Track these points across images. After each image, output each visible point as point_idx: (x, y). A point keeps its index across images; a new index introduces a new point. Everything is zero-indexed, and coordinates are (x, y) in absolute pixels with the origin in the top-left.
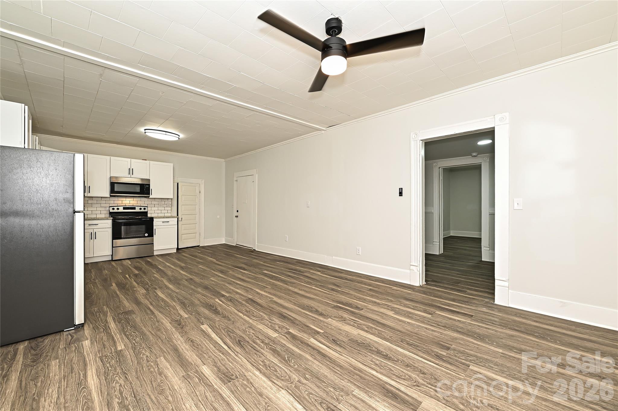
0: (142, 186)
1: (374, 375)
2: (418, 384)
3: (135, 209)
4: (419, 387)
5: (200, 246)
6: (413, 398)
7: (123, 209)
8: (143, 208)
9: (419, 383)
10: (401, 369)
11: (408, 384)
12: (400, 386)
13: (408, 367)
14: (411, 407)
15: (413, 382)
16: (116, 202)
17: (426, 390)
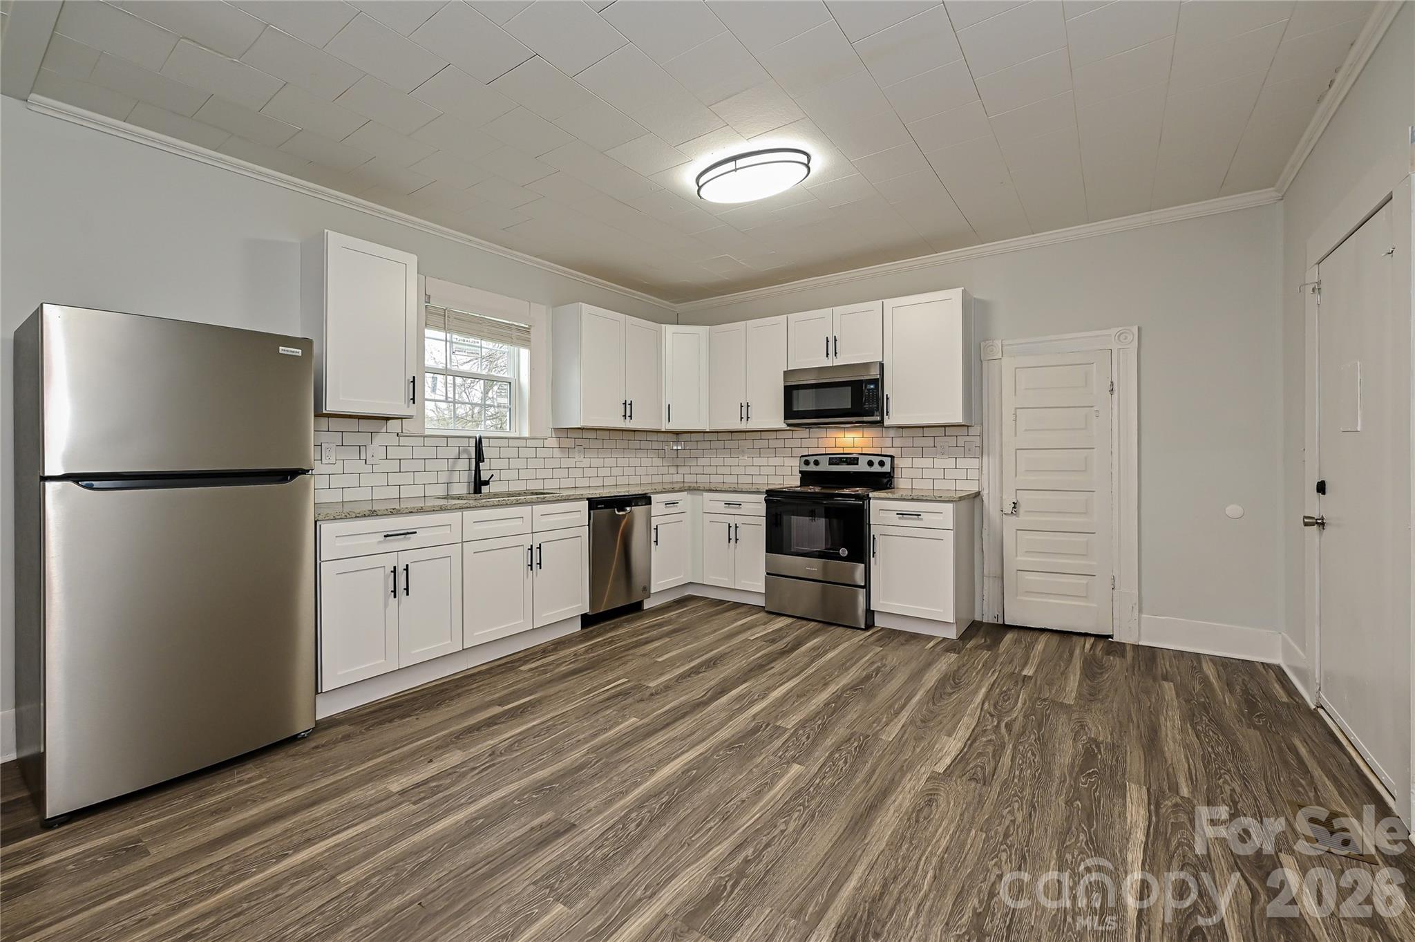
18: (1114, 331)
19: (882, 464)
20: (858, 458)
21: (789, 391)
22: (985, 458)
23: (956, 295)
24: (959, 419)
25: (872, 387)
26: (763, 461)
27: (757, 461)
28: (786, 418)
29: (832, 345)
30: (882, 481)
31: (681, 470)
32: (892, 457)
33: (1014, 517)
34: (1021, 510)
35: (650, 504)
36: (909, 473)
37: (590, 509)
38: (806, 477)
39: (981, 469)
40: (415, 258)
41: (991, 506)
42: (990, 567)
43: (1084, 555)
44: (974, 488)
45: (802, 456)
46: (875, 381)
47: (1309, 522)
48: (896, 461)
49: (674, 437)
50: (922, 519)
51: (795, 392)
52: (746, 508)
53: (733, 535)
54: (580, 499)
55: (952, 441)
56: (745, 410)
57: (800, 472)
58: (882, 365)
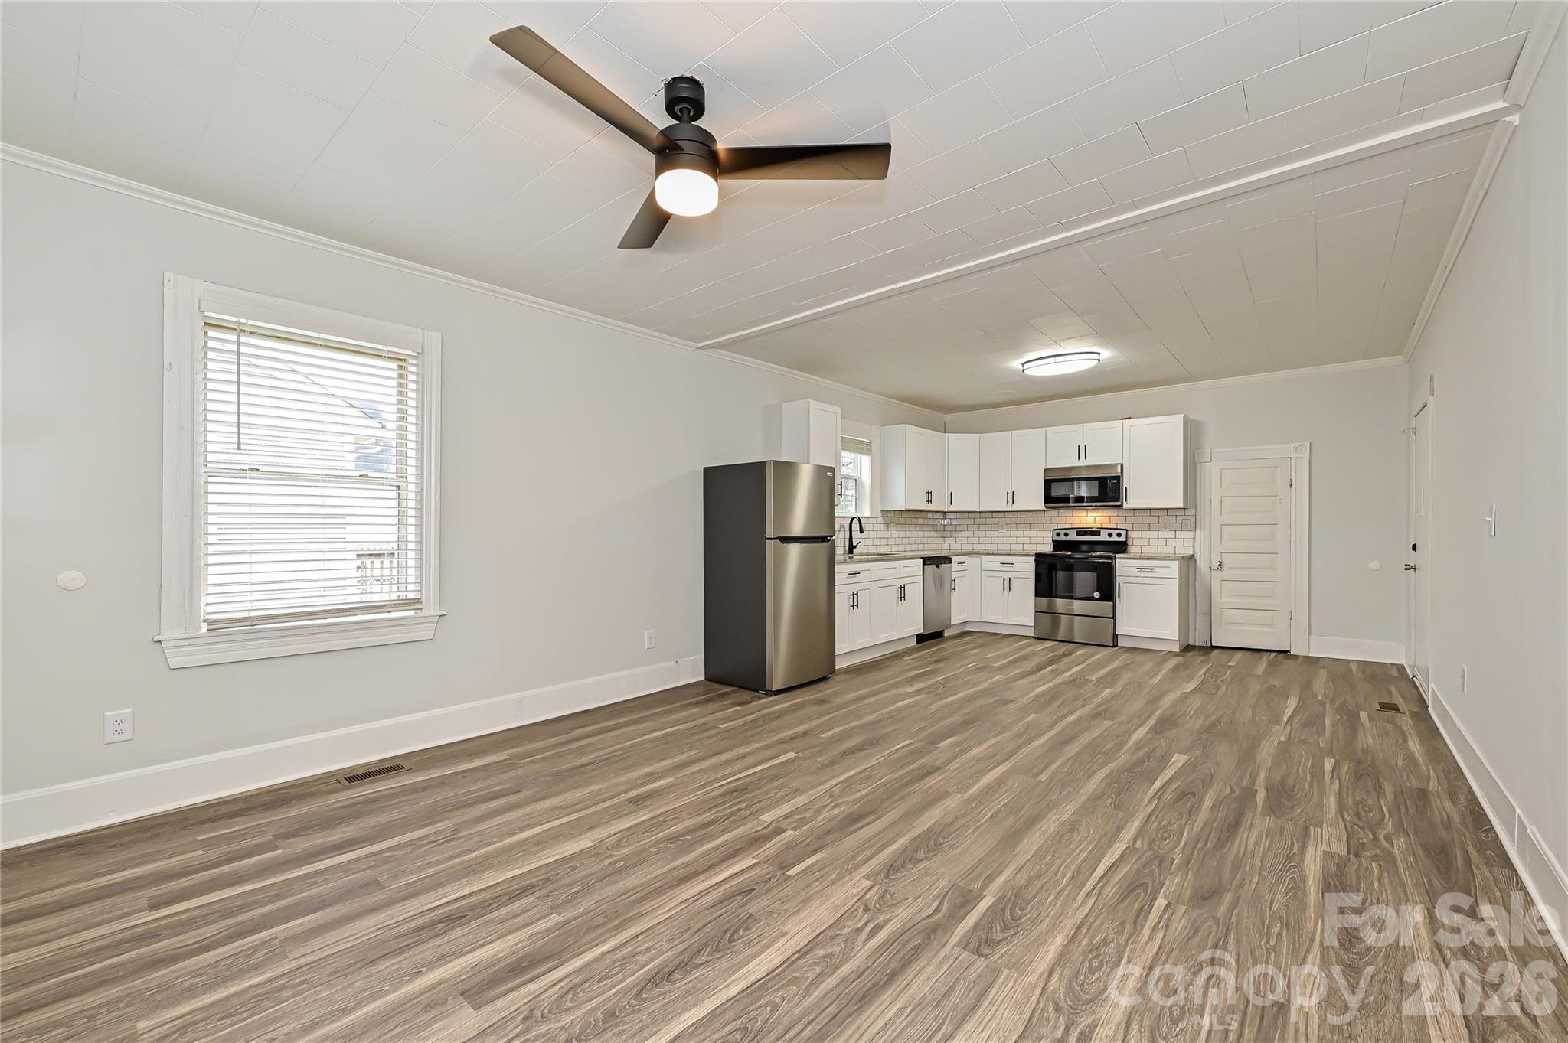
0: (1102, 481)
1: (596, 948)
2: (534, 1019)
3: (1099, 535)
4: (525, 1019)
5: (1292, 653)
6: (497, 998)
7: (1077, 535)
8: (1062, 532)
9: (536, 1022)
10: (601, 999)
11: (543, 1000)
12: (542, 984)
13: (604, 1014)
14: (475, 990)
15: (546, 1011)
16: (1068, 520)
17: (507, 1030)
18: (1293, 445)
19: (1119, 535)
20: (1100, 532)
21: (1048, 484)
22: (1198, 531)
23: (1179, 419)
24: (1181, 505)
25: (1115, 481)
26: (1020, 533)
27: (1014, 534)
28: (1046, 502)
29: (1082, 451)
30: (1121, 547)
31: (947, 540)
32: (1127, 530)
33: (1219, 571)
34: (1225, 566)
35: (951, 563)
36: (1140, 540)
37: (924, 564)
38: (1058, 545)
39: (1194, 539)
40: (840, 409)
41: (1202, 563)
42: (1201, 606)
43: (1269, 597)
44: (1189, 552)
45: (1055, 530)
46: (1118, 478)
47: (1408, 568)
48: (1129, 532)
49: (941, 516)
50: (1155, 572)
51: (1053, 484)
52: (1016, 567)
53: (1007, 585)
54: (918, 558)
55: (1173, 519)
56: (1011, 497)
57: (1053, 541)
58: (1122, 466)
